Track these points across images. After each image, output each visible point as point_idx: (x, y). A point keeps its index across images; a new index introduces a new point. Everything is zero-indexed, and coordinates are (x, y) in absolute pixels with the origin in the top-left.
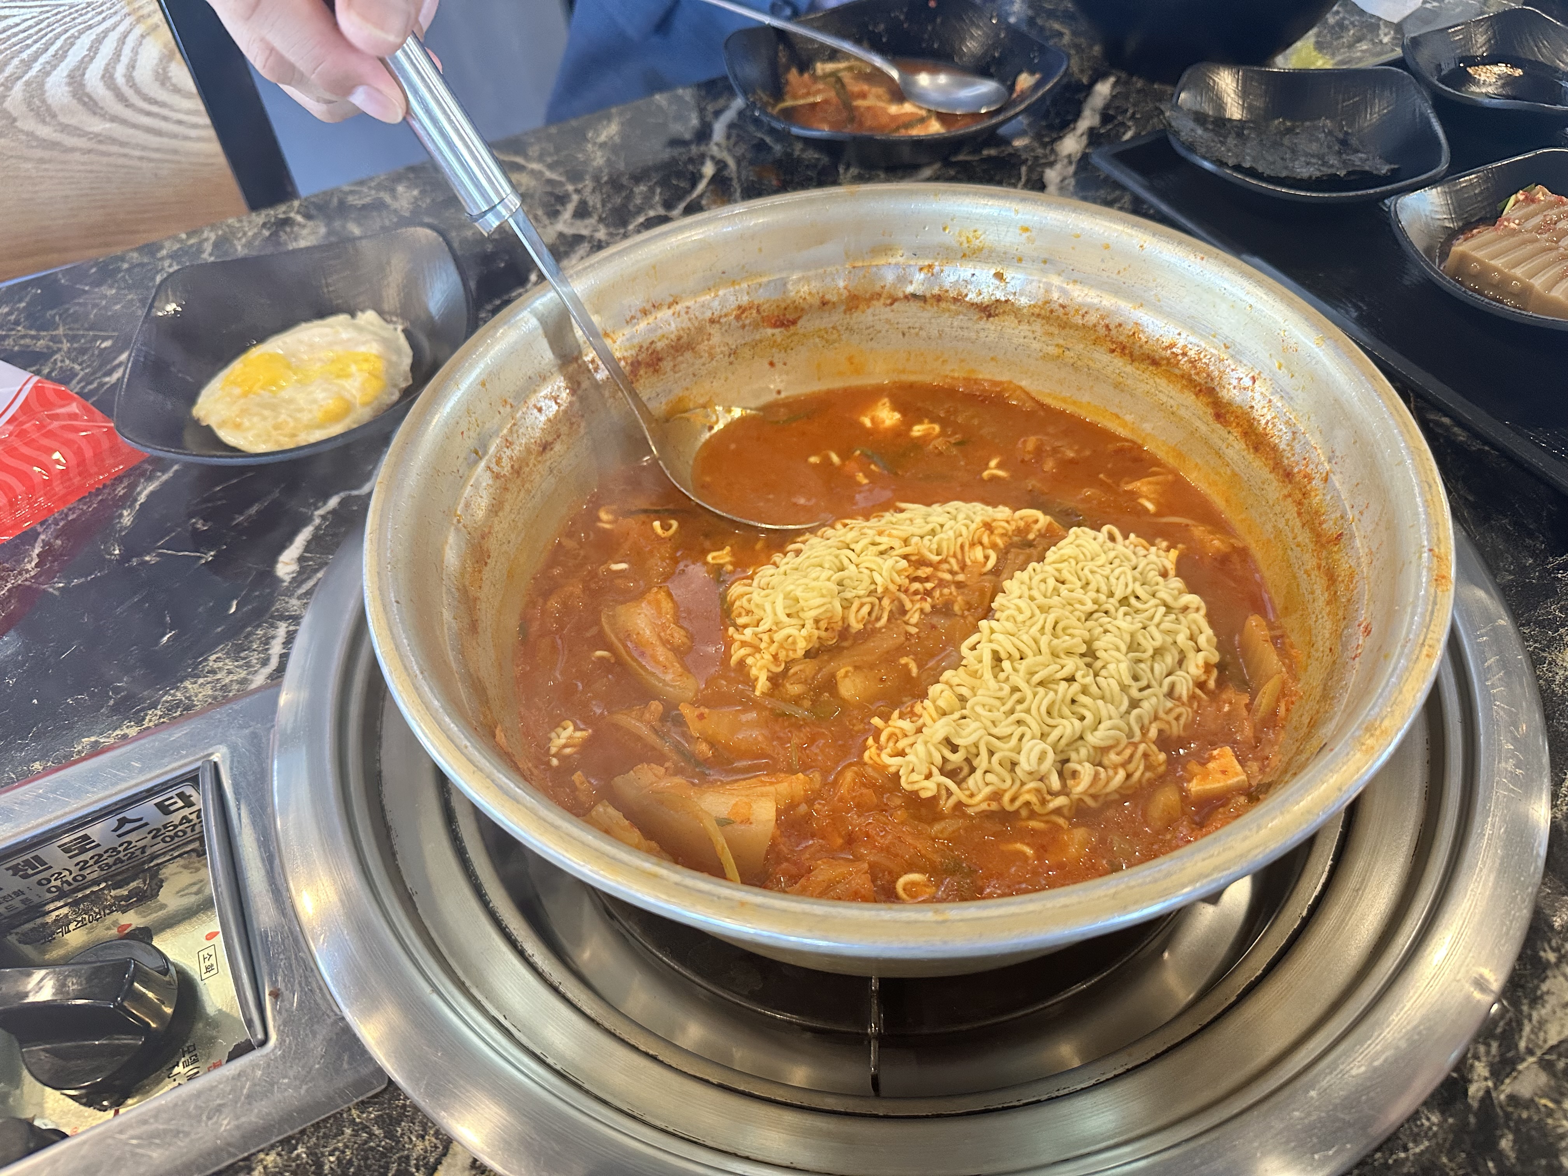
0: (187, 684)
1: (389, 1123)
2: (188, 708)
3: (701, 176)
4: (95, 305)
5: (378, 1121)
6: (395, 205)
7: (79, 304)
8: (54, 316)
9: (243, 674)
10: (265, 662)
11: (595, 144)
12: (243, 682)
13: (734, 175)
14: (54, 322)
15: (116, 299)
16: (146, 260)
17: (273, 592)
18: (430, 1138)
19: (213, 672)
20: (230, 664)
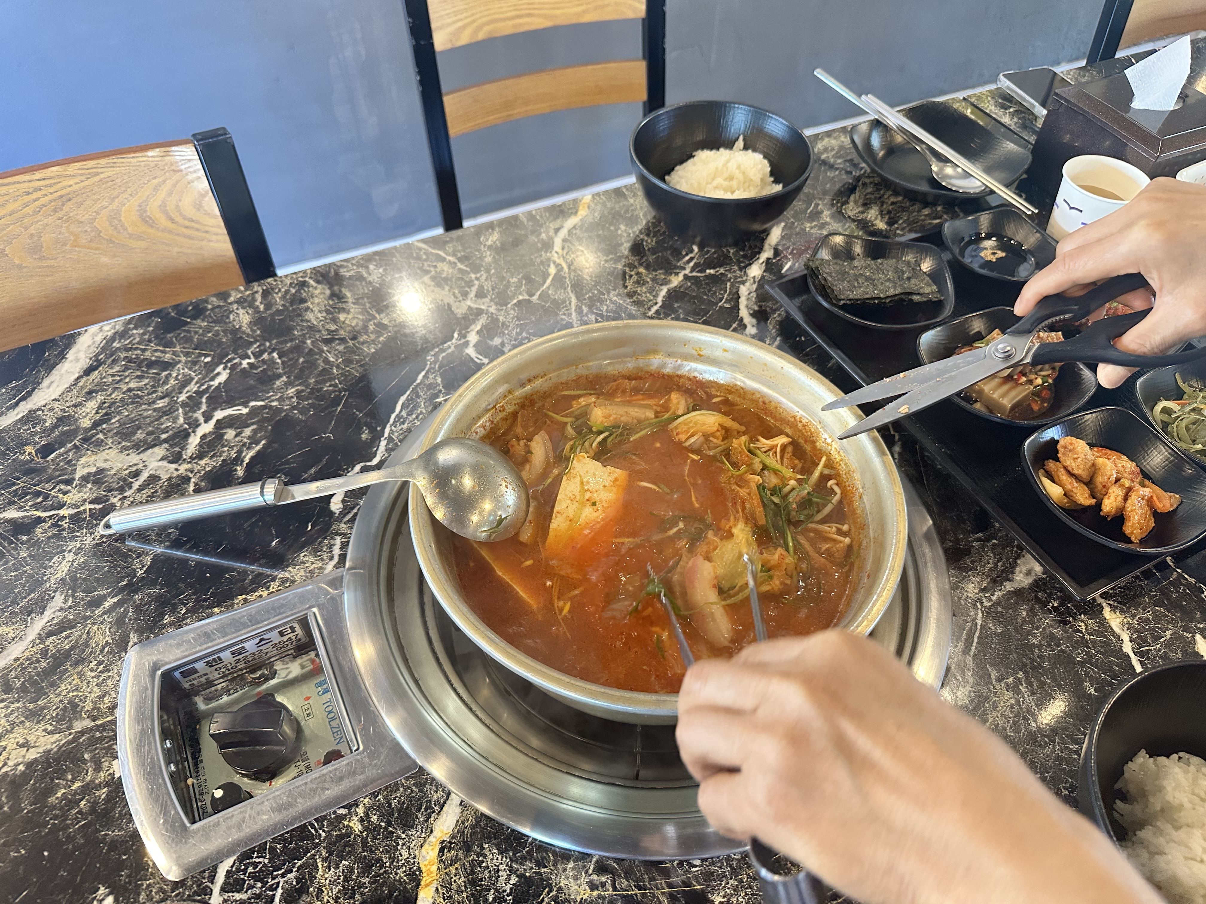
0: (290, 568)
1: (420, 786)
2: (293, 582)
3: (549, 275)
4: (196, 333)
5: (414, 784)
6: (370, 279)
7: (185, 331)
8: (171, 338)
9: (320, 564)
10: (331, 558)
11: (485, 245)
12: (321, 568)
13: (567, 275)
14: (172, 342)
15: (208, 330)
16: (222, 304)
17: (330, 520)
18: (440, 793)
19: (303, 562)
20: (312, 559)
